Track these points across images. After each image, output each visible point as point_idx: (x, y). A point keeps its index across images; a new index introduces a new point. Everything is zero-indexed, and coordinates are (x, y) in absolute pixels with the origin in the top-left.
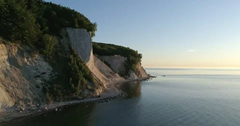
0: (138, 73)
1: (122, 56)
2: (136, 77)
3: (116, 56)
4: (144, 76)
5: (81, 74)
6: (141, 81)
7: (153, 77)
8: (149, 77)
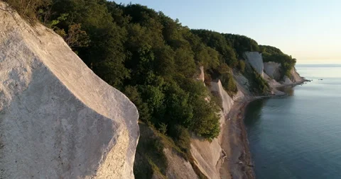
0: (292, 78)
1: (276, 62)
2: (291, 82)
3: (270, 62)
4: (298, 80)
5: (263, 83)
6: (295, 85)
7: (307, 81)
8: (303, 81)
